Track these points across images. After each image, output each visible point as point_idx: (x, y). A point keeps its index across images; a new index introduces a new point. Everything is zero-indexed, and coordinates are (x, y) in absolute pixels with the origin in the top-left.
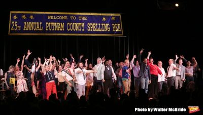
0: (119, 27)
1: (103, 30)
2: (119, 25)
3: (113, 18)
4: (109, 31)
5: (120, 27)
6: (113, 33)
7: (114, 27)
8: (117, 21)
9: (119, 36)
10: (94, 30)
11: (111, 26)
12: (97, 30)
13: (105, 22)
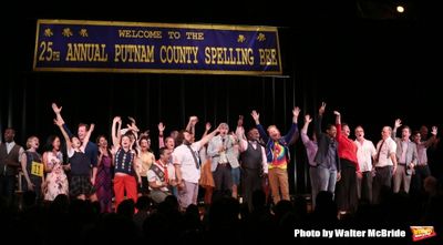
0: (273, 57)
1: (239, 63)
2: (273, 51)
3: (262, 37)
4: (251, 63)
5: (277, 57)
6: (261, 68)
7: (262, 57)
8: (269, 42)
9: (274, 75)
10: (219, 62)
11: (256, 54)
12: (226, 62)
13: (243, 45)
